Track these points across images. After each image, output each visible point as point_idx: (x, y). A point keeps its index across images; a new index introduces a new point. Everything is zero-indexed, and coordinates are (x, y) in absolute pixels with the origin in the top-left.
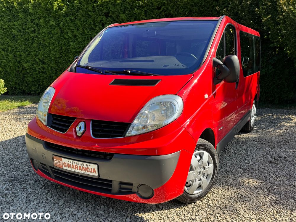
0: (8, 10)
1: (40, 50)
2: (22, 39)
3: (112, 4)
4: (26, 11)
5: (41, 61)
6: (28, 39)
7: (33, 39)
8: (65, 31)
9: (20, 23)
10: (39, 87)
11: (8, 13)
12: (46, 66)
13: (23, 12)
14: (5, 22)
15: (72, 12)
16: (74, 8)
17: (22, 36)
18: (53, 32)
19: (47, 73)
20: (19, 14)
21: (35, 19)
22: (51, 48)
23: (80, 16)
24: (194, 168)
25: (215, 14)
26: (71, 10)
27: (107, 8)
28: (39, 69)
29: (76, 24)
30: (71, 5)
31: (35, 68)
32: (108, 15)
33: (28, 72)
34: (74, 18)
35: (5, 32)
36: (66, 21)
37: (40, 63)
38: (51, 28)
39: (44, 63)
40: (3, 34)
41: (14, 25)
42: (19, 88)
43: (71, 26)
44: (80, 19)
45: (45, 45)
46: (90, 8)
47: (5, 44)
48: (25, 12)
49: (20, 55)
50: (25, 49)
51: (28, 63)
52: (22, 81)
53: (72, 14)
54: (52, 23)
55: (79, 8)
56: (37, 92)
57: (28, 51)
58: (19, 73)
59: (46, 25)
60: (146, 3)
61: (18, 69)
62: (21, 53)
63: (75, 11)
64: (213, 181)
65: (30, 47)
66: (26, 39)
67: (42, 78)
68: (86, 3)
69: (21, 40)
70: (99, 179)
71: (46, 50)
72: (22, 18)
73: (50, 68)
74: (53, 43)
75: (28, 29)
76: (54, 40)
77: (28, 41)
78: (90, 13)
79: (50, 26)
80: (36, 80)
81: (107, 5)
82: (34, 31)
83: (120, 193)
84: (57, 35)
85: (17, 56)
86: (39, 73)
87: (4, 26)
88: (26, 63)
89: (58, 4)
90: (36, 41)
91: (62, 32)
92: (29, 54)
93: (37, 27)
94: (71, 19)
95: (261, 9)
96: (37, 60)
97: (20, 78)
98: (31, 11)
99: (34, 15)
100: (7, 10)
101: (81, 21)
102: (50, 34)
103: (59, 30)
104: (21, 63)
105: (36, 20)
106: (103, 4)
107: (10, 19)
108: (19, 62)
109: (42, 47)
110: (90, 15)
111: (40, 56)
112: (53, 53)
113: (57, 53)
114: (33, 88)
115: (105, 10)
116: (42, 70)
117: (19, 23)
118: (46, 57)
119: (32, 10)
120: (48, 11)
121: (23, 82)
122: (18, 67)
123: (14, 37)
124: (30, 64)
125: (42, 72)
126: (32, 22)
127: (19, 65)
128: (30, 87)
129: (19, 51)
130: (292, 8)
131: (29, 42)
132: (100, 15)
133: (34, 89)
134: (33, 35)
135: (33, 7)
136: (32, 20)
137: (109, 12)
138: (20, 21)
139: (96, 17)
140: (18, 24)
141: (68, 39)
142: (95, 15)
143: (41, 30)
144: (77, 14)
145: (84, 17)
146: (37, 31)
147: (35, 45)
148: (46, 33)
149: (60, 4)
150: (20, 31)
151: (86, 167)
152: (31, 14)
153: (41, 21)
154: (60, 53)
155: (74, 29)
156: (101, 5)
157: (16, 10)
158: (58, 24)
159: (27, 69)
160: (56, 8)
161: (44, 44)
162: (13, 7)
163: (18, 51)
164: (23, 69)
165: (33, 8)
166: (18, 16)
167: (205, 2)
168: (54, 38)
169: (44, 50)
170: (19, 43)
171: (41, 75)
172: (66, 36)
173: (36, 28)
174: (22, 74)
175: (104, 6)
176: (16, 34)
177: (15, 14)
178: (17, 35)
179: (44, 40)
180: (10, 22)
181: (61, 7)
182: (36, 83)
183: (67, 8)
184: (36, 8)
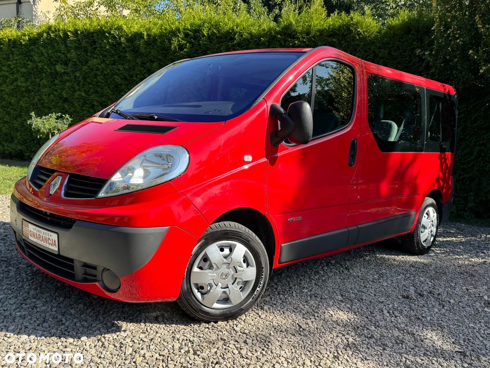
0: (114, 48)
3: (256, 43)
4: (135, 50)
9: (127, 67)
11: (113, 52)
13: (133, 52)
14: (108, 65)
16: (200, 48)
17: (128, 85)
20: (127, 55)
21: (147, 62)
24: (215, 266)
25: (415, 62)
26: (197, 50)
30: (197, 43)
35: (106, 78)
40: (103, 82)
41: (119, 70)
47: (105, 97)
48: (136, 53)
60: (305, 42)
63: (201, 52)
64: (254, 295)
68: (218, 41)
70: (59, 255)
72: (130, 60)
75: (136, 76)
83: (85, 280)
87: (106, 70)
89: (179, 41)
98: (142, 50)
99: (146, 56)
100: (111, 48)
105: (148, 64)
106: (242, 43)
107: (115, 62)
120: (165, 51)
123: (117, 87)
126: (142, 66)
135: (146, 44)
136: (143, 63)
138: (127, 64)
140: (124, 69)
149: (181, 41)
150: (126, 79)
151: (48, 237)
152: (142, 55)
157: (124, 48)
160: (175, 47)
162: (120, 44)
165: (145, 46)
166: (126, 57)
167: (399, 41)
175: (243, 46)
177: (122, 54)
180: (114, 65)
181: (182, 46)
183: (191, 48)
184: (150, 46)
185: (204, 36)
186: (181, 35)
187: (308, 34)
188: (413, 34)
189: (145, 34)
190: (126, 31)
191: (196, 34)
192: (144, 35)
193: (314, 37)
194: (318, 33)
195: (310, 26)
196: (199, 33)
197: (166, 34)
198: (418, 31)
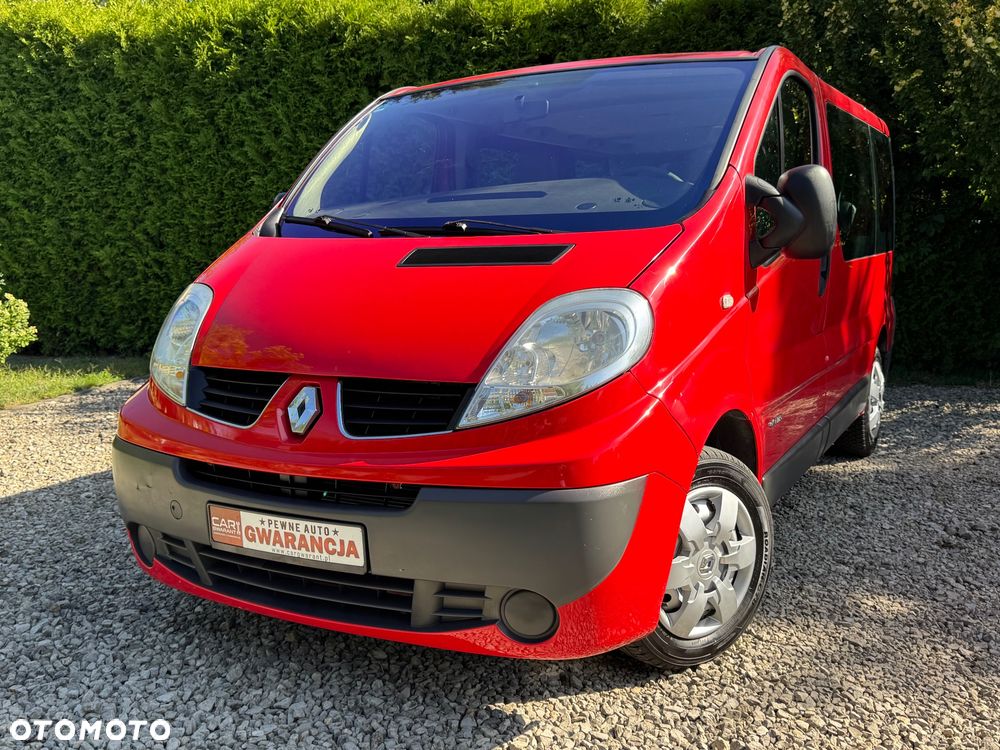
0: (45, 71)
1: (151, 203)
2: (90, 169)
3: (391, 47)
4: (102, 75)
5: (151, 239)
6: (111, 167)
7: (126, 167)
8: (235, 138)
9: (85, 114)
10: (146, 328)
11: (44, 81)
12: (168, 256)
13: (95, 78)
14: (33, 112)
15: (257, 75)
16: (263, 63)
17: (88, 156)
18: (192, 142)
19: (170, 281)
20: (81, 86)
21: (134, 100)
22: (185, 195)
23: (286, 89)
24: (692, 548)
26: (255, 68)
27: (374, 60)
28: (146, 265)
29: (270, 115)
30: (254, 52)
31: (133, 263)
32: (377, 85)
33: (106, 278)
34: (264, 95)
35: (32, 144)
36: (237, 104)
37: (150, 244)
38: (187, 131)
39: (161, 246)
40: (26, 153)
41: (64, 121)
42: (79, 332)
43: (254, 123)
44: (285, 100)
45: (166, 187)
46: (317, 62)
47: (34, 186)
48: (101, 80)
49: (83, 222)
50: (97, 200)
51: (107, 248)
52: (89, 308)
53: (257, 82)
54: (190, 111)
55: (281, 63)
56: (139, 344)
57: (108, 207)
58: (79, 282)
59: (171, 120)
60: (502, 43)
61: (75, 268)
62: (87, 214)
63: (266, 72)
64: (754, 597)
65: (115, 194)
66: (103, 165)
67: (154, 296)
69: (83, 170)
70: (368, 577)
71: (169, 202)
72: (89, 99)
73: (182, 263)
74: (192, 180)
75: (110, 134)
76: (197, 168)
77: (109, 172)
78: (316, 78)
79: (184, 123)
80: (135, 302)
81: (372, 52)
82: (129, 141)
83: (440, 624)
84: (208, 152)
85: (72, 224)
86: (146, 278)
87: (30, 124)
88: (102, 247)
89: (210, 49)
90: (135, 174)
91: (222, 143)
92: (111, 218)
93: (141, 128)
94: (252, 100)
95: (887, 52)
96: (140, 236)
97: (80, 299)
98: (119, 73)
99: (130, 86)
100: (39, 71)
101: (288, 107)
102: (183, 151)
103: (214, 135)
104: (85, 249)
105: (138, 105)
106: (361, 49)
107: (51, 103)
108: (78, 244)
109: (154, 194)
110: (317, 86)
111: (147, 223)
112: (193, 212)
113: (207, 212)
114: (124, 332)
115: (367, 68)
116: (156, 270)
117: (78, 113)
118: (168, 226)
119: (122, 72)
120: (176, 72)
121: (92, 312)
122: (76, 260)
123: (62, 161)
124: (115, 251)
125: (157, 277)
126: (122, 111)
127: (77, 254)
128: (115, 328)
129: (80, 208)
130: (992, 43)
131: (114, 178)
132: (350, 86)
133: (126, 335)
134: (128, 153)
135: (127, 61)
136: (122, 103)
137: (379, 76)
138: (83, 107)
139: (336, 90)
140: (77, 118)
141: (243, 166)
142: (334, 83)
143: (152, 136)
144: (275, 83)
145: (297, 91)
146: (138, 139)
147: (131, 187)
148: (169, 147)
149: (217, 50)
150: (83, 141)
151: (324, 537)
152: (119, 85)
153: (155, 105)
154: (218, 212)
155: (264, 131)
156: (353, 52)
157: (71, 71)
158: (211, 117)
159: (106, 267)
160: (204, 63)
161: (162, 183)
162: (60, 61)
163: (76, 208)
164: (90, 267)
165: (126, 64)
166: (78, 90)
167: (698, 35)
168: (197, 162)
169: (164, 202)
170: (78, 180)
171: (151, 286)
172: (238, 155)
173: (136, 130)
174: (87, 285)
175: (364, 55)
176: (69, 151)
177: (68, 86)
178: (73, 155)
179: (164, 171)
180: (50, 112)
181: (219, 59)
182: (133, 313)
183: (241, 62)
184: (138, 63)
185: (268, 35)
186: (215, 36)
187: (507, 25)
188: (724, 20)
189: (123, 35)
190: (71, 30)
191: (249, 32)
192: (120, 38)
193: (519, 30)
194: (528, 24)
195: (509, 8)
196: (258, 29)
197: (175, 33)
198: (732, 13)
